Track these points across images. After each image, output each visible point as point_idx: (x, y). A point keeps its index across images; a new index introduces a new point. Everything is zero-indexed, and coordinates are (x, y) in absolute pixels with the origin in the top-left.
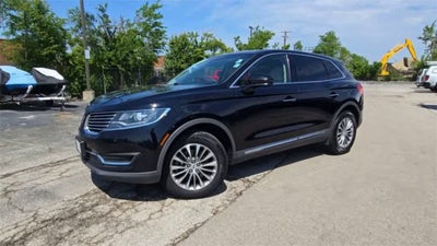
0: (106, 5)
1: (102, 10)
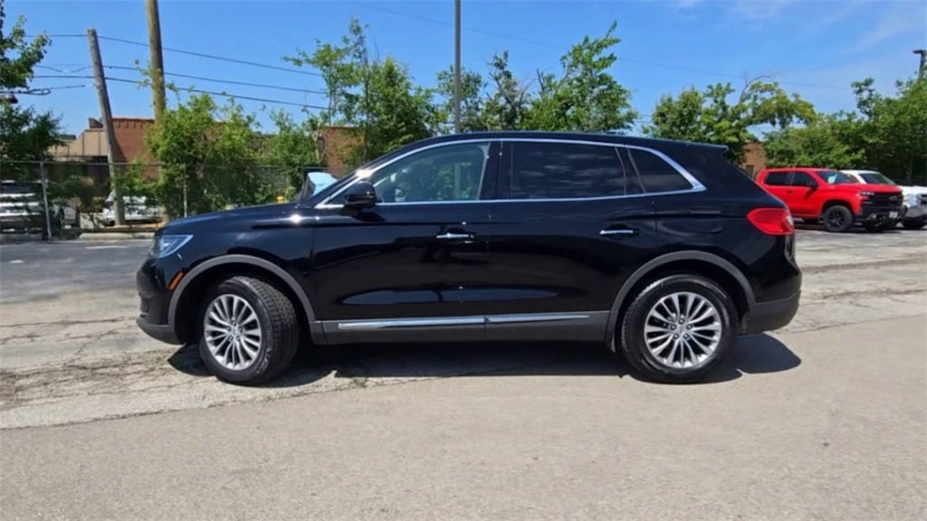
0: (506, 55)
1: (500, 65)
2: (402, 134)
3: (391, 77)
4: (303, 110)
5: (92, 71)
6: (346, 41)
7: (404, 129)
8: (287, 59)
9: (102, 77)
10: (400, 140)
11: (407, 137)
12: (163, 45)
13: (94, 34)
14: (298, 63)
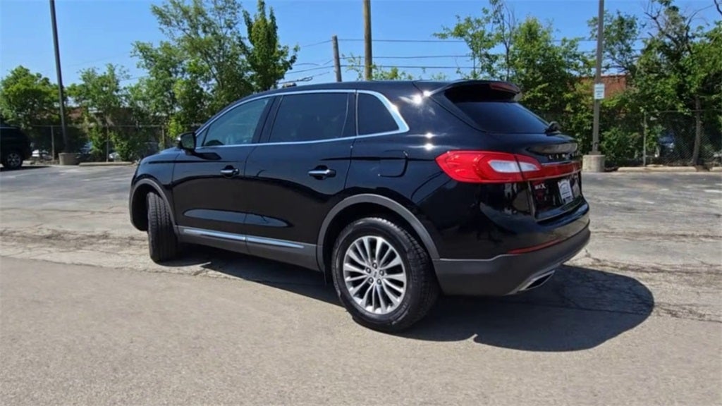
2: (540, 83)
3: (531, 34)
4: (457, 72)
5: (334, 63)
6: (486, 12)
7: (541, 78)
8: (435, 35)
9: (339, 66)
10: (537, 89)
11: (544, 85)
12: (373, 38)
13: (336, 39)
14: (444, 36)
